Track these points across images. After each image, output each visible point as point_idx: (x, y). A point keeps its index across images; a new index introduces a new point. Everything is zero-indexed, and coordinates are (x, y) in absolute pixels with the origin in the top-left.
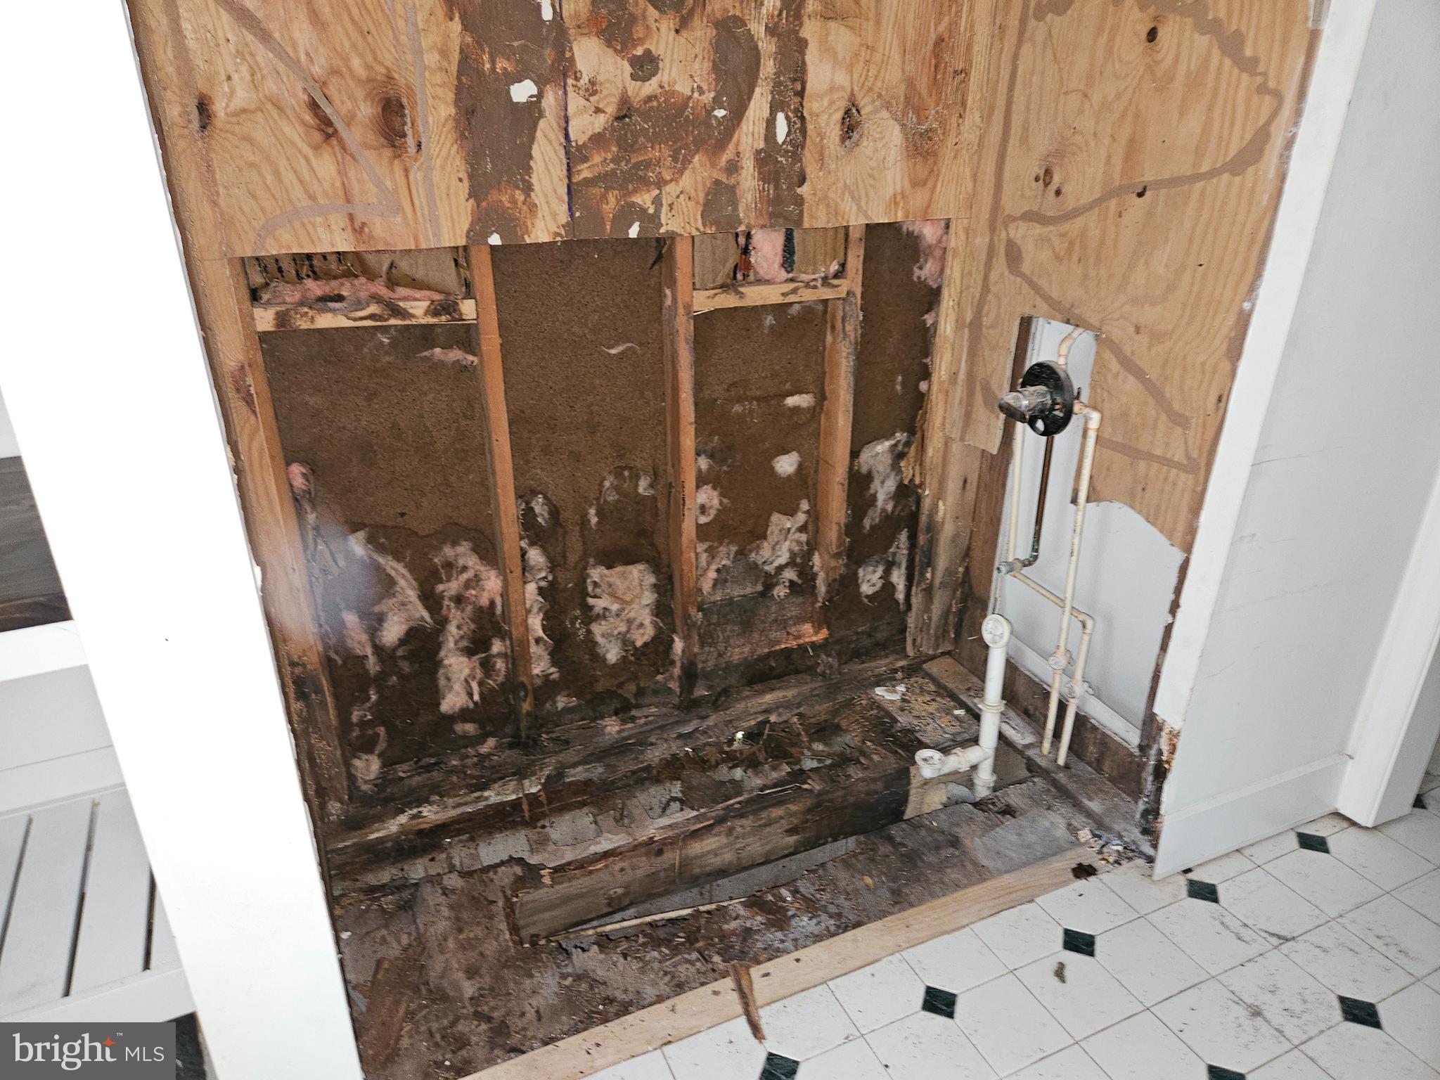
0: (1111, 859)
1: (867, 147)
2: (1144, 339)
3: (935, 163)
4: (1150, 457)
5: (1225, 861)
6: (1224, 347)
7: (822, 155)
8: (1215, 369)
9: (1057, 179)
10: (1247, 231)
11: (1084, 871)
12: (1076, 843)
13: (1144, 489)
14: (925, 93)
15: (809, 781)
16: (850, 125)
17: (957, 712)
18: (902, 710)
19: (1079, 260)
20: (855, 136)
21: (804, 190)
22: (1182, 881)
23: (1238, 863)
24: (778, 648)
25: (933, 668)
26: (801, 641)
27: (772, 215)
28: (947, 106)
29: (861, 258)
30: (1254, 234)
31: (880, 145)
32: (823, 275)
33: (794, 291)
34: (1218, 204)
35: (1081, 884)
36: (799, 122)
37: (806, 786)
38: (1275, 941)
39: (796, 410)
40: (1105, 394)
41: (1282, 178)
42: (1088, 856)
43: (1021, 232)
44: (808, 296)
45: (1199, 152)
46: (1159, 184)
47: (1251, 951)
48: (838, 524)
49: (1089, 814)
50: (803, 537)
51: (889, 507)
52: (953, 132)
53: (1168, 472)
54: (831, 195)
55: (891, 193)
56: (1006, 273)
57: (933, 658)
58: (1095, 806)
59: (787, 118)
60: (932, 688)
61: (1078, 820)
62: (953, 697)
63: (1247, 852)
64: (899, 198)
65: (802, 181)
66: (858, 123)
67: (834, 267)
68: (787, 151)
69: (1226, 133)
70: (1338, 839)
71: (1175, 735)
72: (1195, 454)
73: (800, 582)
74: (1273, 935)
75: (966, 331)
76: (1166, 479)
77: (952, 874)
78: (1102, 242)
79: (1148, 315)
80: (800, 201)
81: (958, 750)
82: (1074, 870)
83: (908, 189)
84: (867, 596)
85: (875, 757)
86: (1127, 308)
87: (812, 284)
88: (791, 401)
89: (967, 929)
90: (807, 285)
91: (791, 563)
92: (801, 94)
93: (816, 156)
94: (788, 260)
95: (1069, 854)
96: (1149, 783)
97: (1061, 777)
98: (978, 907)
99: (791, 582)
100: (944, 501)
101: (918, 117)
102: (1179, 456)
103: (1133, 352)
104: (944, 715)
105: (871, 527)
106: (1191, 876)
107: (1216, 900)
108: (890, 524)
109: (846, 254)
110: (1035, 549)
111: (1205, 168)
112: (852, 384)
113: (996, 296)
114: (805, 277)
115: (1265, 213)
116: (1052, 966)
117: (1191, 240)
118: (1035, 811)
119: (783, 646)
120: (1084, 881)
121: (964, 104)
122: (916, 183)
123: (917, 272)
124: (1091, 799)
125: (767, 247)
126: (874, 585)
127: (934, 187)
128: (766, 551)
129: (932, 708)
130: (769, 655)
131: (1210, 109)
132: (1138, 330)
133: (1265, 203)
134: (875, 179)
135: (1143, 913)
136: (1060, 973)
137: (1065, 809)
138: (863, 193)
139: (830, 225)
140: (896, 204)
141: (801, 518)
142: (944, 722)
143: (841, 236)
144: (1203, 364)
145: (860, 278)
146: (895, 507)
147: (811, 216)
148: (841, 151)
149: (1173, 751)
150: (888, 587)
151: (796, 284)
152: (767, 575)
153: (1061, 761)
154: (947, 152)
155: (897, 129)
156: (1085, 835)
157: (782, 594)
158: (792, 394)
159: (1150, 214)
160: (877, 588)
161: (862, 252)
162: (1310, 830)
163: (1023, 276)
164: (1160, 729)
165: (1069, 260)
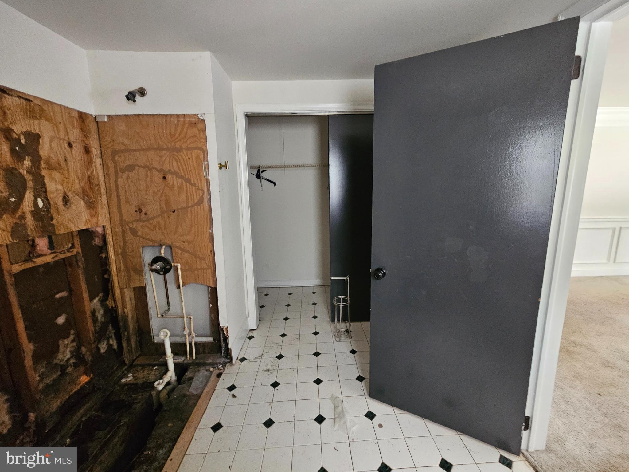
0: (222, 368)
1: (73, 207)
2: (186, 244)
3: (96, 210)
4: (197, 269)
5: (241, 352)
6: (208, 240)
7: (58, 210)
8: (208, 245)
9: (144, 211)
10: (205, 217)
11: (219, 375)
12: (212, 372)
13: (198, 277)
14: (88, 190)
15: (122, 421)
16: (66, 201)
17: (155, 368)
18: (136, 379)
19: (159, 229)
20: (69, 204)
21: (54, 222)
22: (238, 361)
23: (244, 350)
24: (72, 393)
25: (137, 362)
26: (81, 384)
27: (42, 232)
28: (96, 194)
29: (79, 241)
30: (207, 217)
31: (77, 206)
32: (66, 248)
33: (56, 256)
34: (196, 212)
35: (221, 378)
36: (46, 201)
37: (121, 424)
38: (260, 357)
39: (62, 298)
40: (179, 259)
41: (210, 206)
42: (217, 372)
43: (134, 226)
44: (62, 256)
45: (187, 202)
46: (178, 209)
47: (259, 362)
48: (92, 331)
49: (209, 364)
50: (74, 344)
51: (103, 320)
52: (100, 201)
53: (204, 271)
54: (64, 222)
55: (85, 220)
56: (132, 237)
57: (135, 359)
58: (210, 361)
59: (42, 200)
60: (140, 368)
61: (207, 368)
62: (149, 365)
63: (243, 347)
64: (88, 221)
65: (52, 219)
66: (69, 200)
67: (70, 245)
68: (44, 210)
69: (192, 197)
70: (254, 334)
71: (227, 328)
72: (209, 265)
73: (77, 362)
74: (259, 357)
75: (120, 256)
76: (204, 273)
77: (191, 403)
78: (165, 224)
79: (186, 238)
80: (53, 226)
81: (165, 376)
82: (217, 377)
83: (90, 218)
84: (104, 353)
85: (139, 397)
86: (179, 237)
87: (62, 252)
88: (57, 296)
89: (207, 408)
90: (61, 253)
91: (72, 356)
92: (46, 192)
93: (56, 211)
94: (51, 246)
95: (213, 375)
96: (223, 344)
97: (197, 361)
98: (205, 402)
99: (73, 363)
100: (126, 309)
101: (88, 197)
102: (205, 266)
103: (184, 247)
104: (151, 371)
105: (98, 328)
106: (239, 359)
107: (246, 359)
108: (104, 325)
109: (73, 241)
110: (169, 305)
111: (190, 205)
112: (85, 281)
113: (131, 243)
114: (59, 251)
115: (208, 213)
116: (231, 397)
117: (191, 220)
118: (196, 373)
119: (74, 391)
120: (221, 377)
121: (101, 194)
122: (92, 216)
123: (94, 242)
124: (208, 360)
125: (42, 244)
126: (105, 348)
127: (98, 217)
128: (60, 356)
129: (146, 372)
130: (69, 397)
131: (187, 193)
132: (184, 242)
133: (207, 210)
134: (78, 216)
135: (237, 372)
136: (234, 396)
137: (203, 368)
138: (75, 221)
139: (66, 232)
140: (88, 223)
141: (72, 337)
142: (153, 373)
143: (70, 235)
144: (204, 245)
145: (80, 247)
146: (105, 318)
147: (59, 230)
148: (65, 209)
149: (227, 331)
150: (110, 346)
151: (57, 254)
152: (62, 366)
153: (194, 358)
154: (99, 206)
155: (82, 201)
156: (211, 369)
157: (70, 370)
158: (57, 293)
159: (178, 216)
160: (106, 349)
161: (79, 239)
162: (249, 336)
163: (139, 236)
164: (223, 329)
165: (156, 229)
